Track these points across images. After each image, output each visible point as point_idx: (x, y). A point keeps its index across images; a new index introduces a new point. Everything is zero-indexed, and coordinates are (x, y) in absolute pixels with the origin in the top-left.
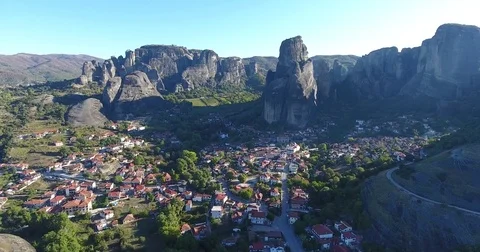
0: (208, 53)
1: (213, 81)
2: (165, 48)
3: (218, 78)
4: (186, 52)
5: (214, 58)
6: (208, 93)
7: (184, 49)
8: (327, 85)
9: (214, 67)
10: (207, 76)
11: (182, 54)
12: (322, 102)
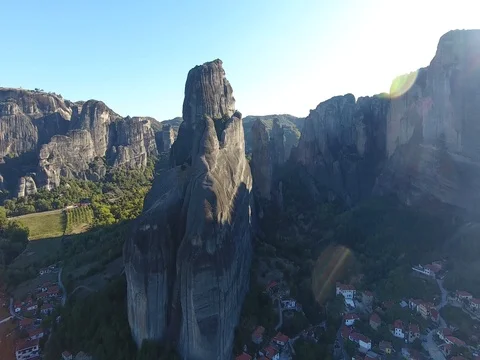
0: (94, 107)
1: (100, 164)
2: (20, 96)
3: (111, 158)
4: (59, 104)
5: (105, 117)
6: (85, 194)
7: (57, 99)
8: (267, 171)
9: (104, 134)
10: (91, 154)
11: (51, 108)
12: (261, 215)
